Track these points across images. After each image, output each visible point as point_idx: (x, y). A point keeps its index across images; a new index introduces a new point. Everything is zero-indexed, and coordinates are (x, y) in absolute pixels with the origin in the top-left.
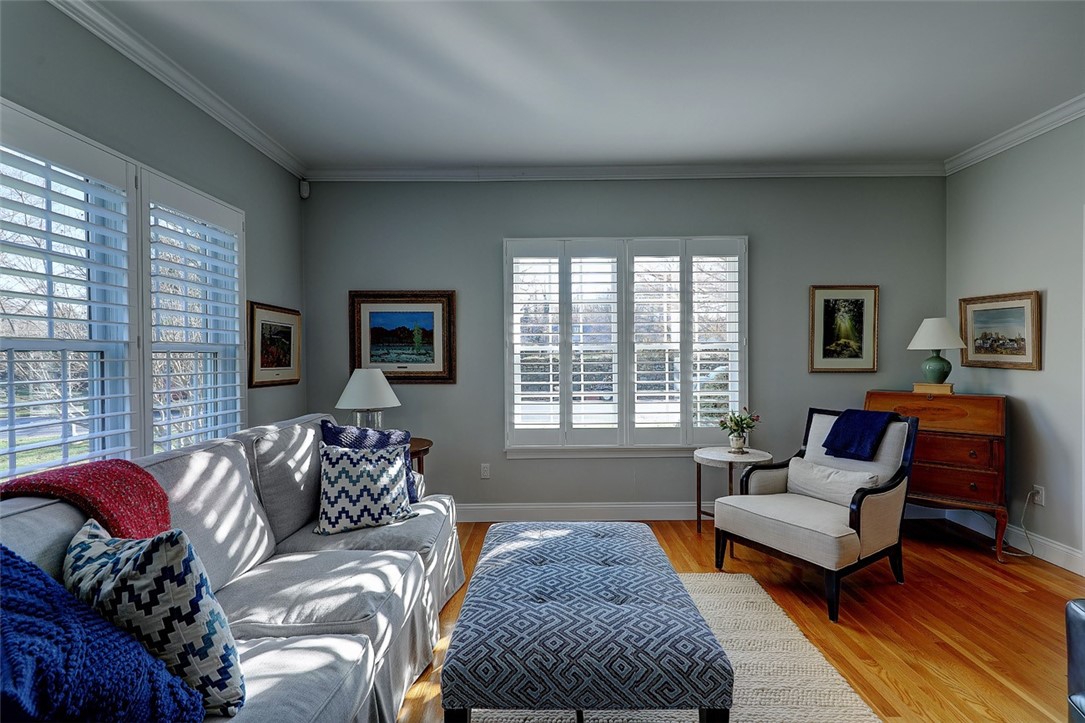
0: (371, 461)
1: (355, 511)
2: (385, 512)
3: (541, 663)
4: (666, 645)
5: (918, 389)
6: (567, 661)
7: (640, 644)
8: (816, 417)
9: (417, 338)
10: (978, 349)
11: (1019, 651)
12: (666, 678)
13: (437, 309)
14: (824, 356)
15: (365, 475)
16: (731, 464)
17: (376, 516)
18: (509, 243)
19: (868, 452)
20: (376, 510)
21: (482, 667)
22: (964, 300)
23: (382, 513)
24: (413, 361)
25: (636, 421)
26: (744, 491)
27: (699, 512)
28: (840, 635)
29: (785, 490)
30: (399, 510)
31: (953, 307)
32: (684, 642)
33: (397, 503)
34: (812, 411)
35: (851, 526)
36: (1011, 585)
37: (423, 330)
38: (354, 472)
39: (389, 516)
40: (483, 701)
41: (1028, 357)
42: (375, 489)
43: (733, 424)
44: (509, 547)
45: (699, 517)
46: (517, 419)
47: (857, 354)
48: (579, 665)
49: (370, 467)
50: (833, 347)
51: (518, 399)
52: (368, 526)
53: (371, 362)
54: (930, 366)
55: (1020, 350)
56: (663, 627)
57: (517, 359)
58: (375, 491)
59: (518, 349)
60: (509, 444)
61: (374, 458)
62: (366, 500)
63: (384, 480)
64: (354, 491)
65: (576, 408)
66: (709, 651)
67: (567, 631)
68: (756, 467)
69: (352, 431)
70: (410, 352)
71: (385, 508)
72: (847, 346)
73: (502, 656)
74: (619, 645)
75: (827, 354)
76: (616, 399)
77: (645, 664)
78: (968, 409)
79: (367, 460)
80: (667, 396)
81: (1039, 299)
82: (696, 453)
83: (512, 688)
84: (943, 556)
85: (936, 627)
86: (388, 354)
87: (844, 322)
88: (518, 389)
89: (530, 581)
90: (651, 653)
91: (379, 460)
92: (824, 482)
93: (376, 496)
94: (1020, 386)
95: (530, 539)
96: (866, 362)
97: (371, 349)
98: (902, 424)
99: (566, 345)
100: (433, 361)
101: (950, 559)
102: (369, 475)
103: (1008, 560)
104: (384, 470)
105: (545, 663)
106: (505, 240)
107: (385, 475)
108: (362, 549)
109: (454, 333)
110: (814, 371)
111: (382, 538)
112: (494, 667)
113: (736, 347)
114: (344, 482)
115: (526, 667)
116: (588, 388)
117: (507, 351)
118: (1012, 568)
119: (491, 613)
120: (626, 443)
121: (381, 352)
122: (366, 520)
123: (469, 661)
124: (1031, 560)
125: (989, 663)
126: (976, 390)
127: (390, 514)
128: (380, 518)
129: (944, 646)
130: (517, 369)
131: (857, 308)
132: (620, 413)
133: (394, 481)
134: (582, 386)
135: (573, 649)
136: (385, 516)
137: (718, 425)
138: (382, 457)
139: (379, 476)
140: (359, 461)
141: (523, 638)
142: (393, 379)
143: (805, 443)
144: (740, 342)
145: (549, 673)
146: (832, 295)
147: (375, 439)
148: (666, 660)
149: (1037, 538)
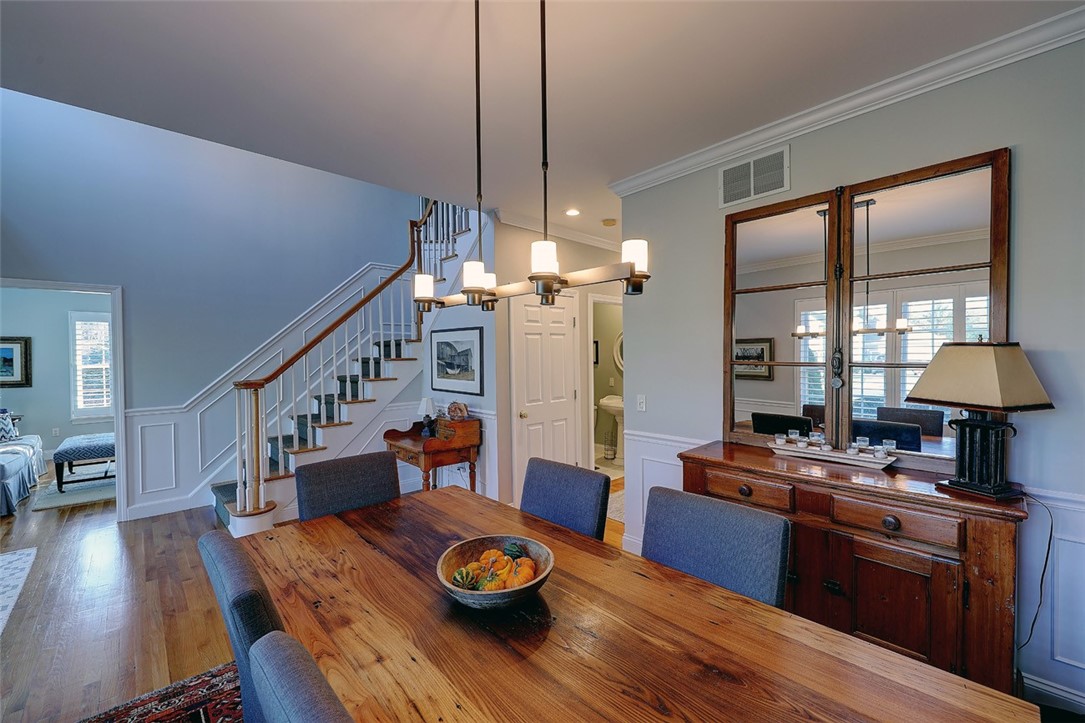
136: (3, 439)
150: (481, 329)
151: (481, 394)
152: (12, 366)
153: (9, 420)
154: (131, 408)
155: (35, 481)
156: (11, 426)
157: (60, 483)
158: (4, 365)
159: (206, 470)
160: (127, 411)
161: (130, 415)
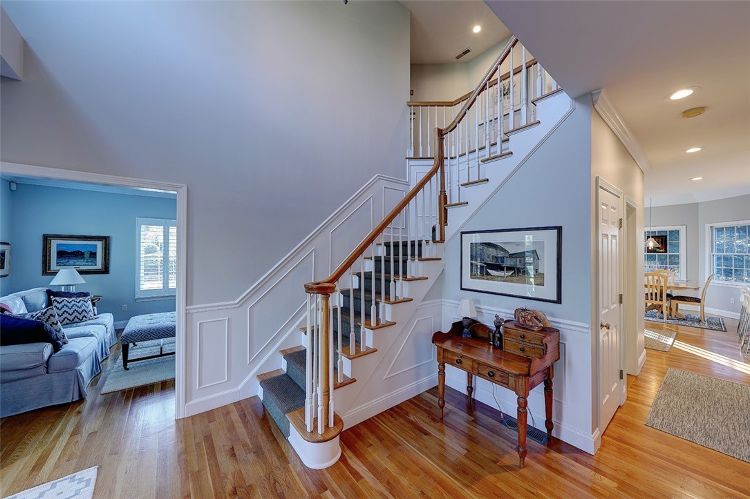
9: (87, 255)
13: (99, 244)
15: (74, 306)
17: (81, 319)
18: (139, 219)
24: (85, 265)
37: (90, 251)
53: (58, 266)
57: (142, 263)
58: (80, 311)
60: (137, 296)
62: (76, 314)
70: (82, 261)
71: (85, 316)
86: (67, 261)
91: (80, 301)
97: (58, 260)
100: (96, 265)
106: (137, 218)
109: (109, 253)
114: (65, 308)
117: (137, 261)
121: (64, 261)
122: (76, 320)
130: (142, 267)
136: (84, 318)
142: (81, 272)
150: (559, 229)
151: (559, 301)
152: (96, 258)
153: (90, 302)
154: (191, 305)
155: (106, 354)
156: (91, 307)
157: (126, 361)
158: (90, 257)
159: (253, 362)
160: (188, 307)
161: (191, 311)
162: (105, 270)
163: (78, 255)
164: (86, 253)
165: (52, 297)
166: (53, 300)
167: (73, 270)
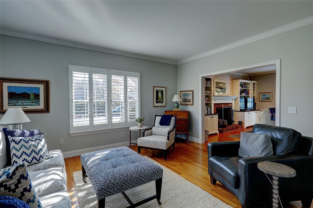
0: (33, 141)
1: (29, 159)
2: (41, 157)
3: (124, 180)
4: (149, 168)
5: (174, 110)
6: (130, 177)
7: (144, 169)
8: (157, 117)
9: (32, 97)
10: (183, 101)
11: (195, 158)
12: (151, 174)
13: (41, 87)
14: (156, 103)
15: (32, 146)
16: (140, 130)
17: (38, 159)
18: (71, 67)
19: (168, 124)
20: (38, 157)
21: (109, 185)
22: (180, 91)
23: (40, 158)
24: (30, 105)
25: (113, 121)
26: (144, 136)
27: (130, 143)
28: (167, 163)
29: (152, 135)
30: (46, 156)
31: (179, 92)
32: (152, 166)
33: (45, 154)
34: (156, 116)
35: (168, 140)
36: (191, 147)
37: (35, 94)
38: (27, 145)
39: (43, 159)
40: (110, 194)
41: (191, 103)
42: (37, 150)
43: (139, 120)
44: (95, 158)
45: (130, 145)
46: (74, 123)
47: (162, 103)
48: (133, 177)
49: (33, 143)
50: (158, 101)
51: (74, 117)
52: (35, 163)
53: (8, 106)
54: (176, 105)
55: (190, 102)
56: (147, 165)
57: (74, 104)
58: (37, 151)
59: (74, 101)
60: (71, 132)
61: (34, 139)
62: (34, 154)
63: (40, 147)
64: (28, 152)
65: (95, 119)
66: (158, 167)
67: (127, 171)
68: (146, 130)
69: (19, 132)
70: (28, 102)
71: (41, 156)
72: (160, 100)
73: (114, 181)
74: (140, 171)
75: (157, 102)
76: (107, 115)
77: (147, 173)
78: (183, 114)
79: (31, 140)
80: (121, 114)
81: (193, 91)
82: (130, 128)
83: (118, 188)
84: (179, 144)
85: (182, 157)
86: (17, 102)
87: (160, 95)
88: (74, 114)
89: (109, 164)
90: (147, 170)
91: (36, 140)
92: (160, 131)
93: (37, 153)
94: (190, 109)
95: (100, 155)
96: (164, 104)
97: (8, 101)
98: (174, 117)
99: (91, 100)
100: (39, 105)
101: (181, 145)
102: (33, 145)
103: (189, 143)
104: (39, 143)
105: (125, 179)
106: (69, 65)
107: (39, 145)
108: (37, 170)
109: (49, 95)
110: (154, 106)
111: (44, 166)
112: (113, 184)
113: (138, 101)
114: (23, 149)
115: (121, 182)
116: (98, 113)
117: (70, 101)
118: (190, 144)
119: (104, 173)
120: (110, 127)
121: (13, 102)
122: (34, 161)
123: (105, 185)
124: (192, 142)
125: (191, 161)
126: (183, 110)
127: (43, 158)
128: (40, 160)
129: (184, 160)
130: (74, 107)
131: (162, 91)
132: (108, 119)
133: (43, 146)
134: (96, 112)
135: (130, 174)
136: (41, 159)
137: (135, 121)
138: (36, 139)
139: (38, 146)
140: (28, 142)
141: (117, 176)
142: (27, 112)
143: (155, 123)
144: (139, 99)
145: (126, 181)
146: (158, 89)
147: (28, 133)
148: (150, 171)
149: (193, 138)
152: (39, 99)
158: (35, 98)
162: (47, 109)
163: (24, 96)
164: (31, 95)
165: (9, 137)
166: (10, 140)
167: (20, 110)
